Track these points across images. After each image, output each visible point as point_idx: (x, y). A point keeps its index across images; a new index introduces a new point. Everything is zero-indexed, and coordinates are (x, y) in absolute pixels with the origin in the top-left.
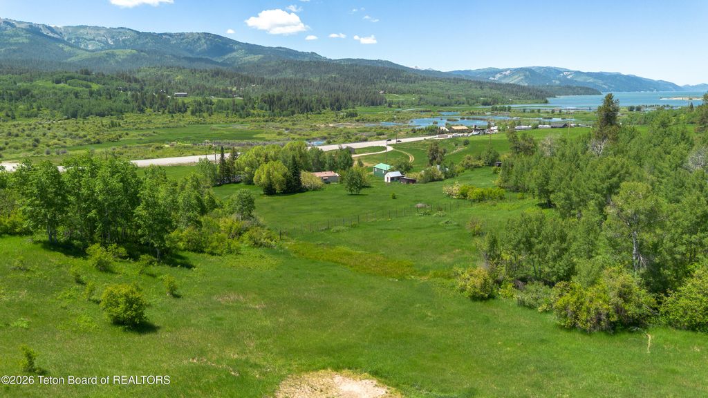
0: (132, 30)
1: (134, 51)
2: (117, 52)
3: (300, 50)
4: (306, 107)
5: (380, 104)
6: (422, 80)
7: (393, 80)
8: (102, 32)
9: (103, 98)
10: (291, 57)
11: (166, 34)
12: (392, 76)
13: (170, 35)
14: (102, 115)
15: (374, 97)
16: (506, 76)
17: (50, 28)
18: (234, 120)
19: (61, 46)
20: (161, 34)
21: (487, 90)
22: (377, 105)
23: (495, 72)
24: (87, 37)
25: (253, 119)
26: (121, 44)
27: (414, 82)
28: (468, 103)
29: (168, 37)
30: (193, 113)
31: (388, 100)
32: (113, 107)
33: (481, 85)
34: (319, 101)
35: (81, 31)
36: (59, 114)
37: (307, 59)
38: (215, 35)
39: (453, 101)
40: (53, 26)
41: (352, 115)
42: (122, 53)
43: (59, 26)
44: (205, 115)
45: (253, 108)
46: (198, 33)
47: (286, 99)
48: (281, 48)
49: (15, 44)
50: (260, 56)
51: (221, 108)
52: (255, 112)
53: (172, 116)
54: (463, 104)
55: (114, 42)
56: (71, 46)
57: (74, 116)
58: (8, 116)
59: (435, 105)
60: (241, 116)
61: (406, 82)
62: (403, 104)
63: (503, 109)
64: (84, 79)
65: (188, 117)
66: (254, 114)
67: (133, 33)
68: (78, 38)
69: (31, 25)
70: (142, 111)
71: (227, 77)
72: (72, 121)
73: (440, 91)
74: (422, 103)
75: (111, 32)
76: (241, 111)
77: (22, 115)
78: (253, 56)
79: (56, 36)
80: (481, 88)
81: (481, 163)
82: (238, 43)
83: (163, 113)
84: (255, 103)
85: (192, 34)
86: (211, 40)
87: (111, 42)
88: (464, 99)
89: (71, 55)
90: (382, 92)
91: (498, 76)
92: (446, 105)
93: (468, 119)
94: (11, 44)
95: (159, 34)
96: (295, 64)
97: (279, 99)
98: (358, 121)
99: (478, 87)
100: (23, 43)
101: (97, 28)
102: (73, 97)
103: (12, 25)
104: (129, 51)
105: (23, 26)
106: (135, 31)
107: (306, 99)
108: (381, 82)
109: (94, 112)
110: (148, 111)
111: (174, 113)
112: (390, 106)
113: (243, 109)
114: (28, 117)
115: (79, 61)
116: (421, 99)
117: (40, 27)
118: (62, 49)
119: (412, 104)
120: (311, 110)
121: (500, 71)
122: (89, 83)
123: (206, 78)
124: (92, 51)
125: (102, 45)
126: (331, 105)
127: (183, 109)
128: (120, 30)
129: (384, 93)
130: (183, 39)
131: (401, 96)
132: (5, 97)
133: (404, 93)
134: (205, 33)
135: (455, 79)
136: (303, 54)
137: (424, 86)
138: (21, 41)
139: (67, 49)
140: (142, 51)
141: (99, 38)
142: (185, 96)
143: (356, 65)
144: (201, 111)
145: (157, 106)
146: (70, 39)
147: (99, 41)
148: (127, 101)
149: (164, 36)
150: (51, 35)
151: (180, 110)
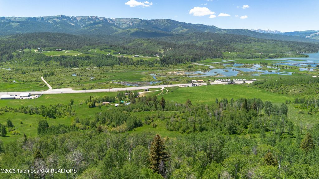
1: (137, 29)
9: (110, 59)
11: (152, 20)
13: (153, 20)
14: (107, 66)
17: (110, 20)
19: (113, 27)
20: (150, 20)
24: (123, 23)
26: (135, 25)
29: (152, 21)
35: (121, 20)
36: (95, 65)
37: (207, 31)
40: (111, 18)
42: (133, 30)
43: (113, 18)
44: (139, 66)
48: (199, 24)
49: (97, 27)
50: (187, 29)
56: (116, 27)
57: (99, 66)
58: (81, 65)
59: (244, 58)
65: (133, 67)
68: (120, 23)
70: (119, 64)
72: (98, 68)
74: (238, 57)
75: (132, 20)
77: (85, 65)
78: (185, 29)
79: (112, 23)
82: (180, 23)
83: (126, 65)
86: (169, 22)
87: (131, 24)
89: (116, 31)
90: (223, 51)
92: (250, 58)
95: (149, 20)
100: (100, 27)
101: (127, 19)
103: (98, 19)
105: (102, 19)
106: (141, 19)
109: (105, 64)
110: (122, 64)
114: (87, 66)
122: (111, 50)
124: (123, 29)
128: (135, 19)
129: (225, 51)
130: (158, 22)
133: (233, 52)
138: (99, 26)
140: (140, 29)
144: (138, 64)
145: (125, 62)
146: (117, 24)
147: (127, 24)
148: (116, 60)
149: (151, 21)
150: (110, 22)
151: (131, 64)
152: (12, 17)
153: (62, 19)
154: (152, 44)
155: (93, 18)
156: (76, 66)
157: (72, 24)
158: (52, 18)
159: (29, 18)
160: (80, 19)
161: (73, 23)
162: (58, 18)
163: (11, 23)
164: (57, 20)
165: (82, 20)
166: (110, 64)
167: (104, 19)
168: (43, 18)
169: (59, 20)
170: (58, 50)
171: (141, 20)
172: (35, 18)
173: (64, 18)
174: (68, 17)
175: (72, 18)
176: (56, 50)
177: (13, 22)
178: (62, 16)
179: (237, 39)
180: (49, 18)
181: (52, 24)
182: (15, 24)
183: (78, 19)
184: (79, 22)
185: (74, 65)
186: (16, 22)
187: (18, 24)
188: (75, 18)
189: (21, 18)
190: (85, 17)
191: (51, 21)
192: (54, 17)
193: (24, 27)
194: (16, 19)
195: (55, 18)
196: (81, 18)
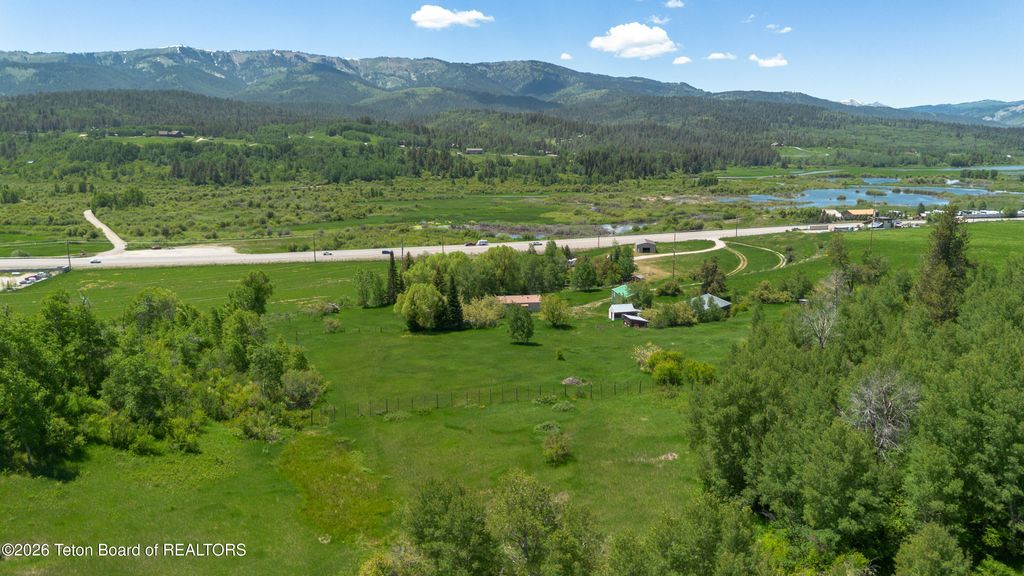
0: (440, 61)
1: (439, 90)
2: (419, 90)
3: (664, 81)
4: (644, 169)
5: (769, 163)
6: (853, 123)
7: (802, 124)
8: (404, 65)
9: (375, 156)
10: (650, 91)
11: (481, 64)
12: (802, 118)
13: (487, 65)
14: (368, 179)
15: (758, 153)
16: (1015, 114)
17: (345, 63)
18: (532, 188)
19: (354, 84)
20: (476, 65)
21: (969, 140)
22: (763, 164)
23: (994, 107)
24: (387, 73)
25: (559, 187)
26: (426, 80)
27: (839, 127)
28: (925, 162)
29: (484, 68)
30: (481, 178)
31: (783, 156)
32: (383, 169)
33: (959, 129)
34: (666, 160)
35: (381, 64)
36: (319, 176)
37: (672, 94)
38: (545, 63)
39: (898, 159)
40: (348, 59)
41: (706, 183)
42: (423, 93)
43: (355, 59)
44: (496, 180)
45: (564, 171)
46: (523, 62)
47: (616, 158)
48: (635, 78)
49: (303, 83)
50: (603, 91)
51: (521, 171)
52: (565, 177)
53: (453, 183)
54: (916, 163)
55: (417, 77)
56: (366, 83)
57: (336, 180)
58: (262, 178)
59: (862, 166)
60: (543, 183)
61: (824, 126)
62: (807, 163)
63: (982, 175)
64: (364, 130)
65: (475, 184)
66: (562, 180)
67: (441, 65)
68: (376, 74)
69: (323, 58)
70: (417, 174)
71: (546, 124)
72: (333, 186)
73: (881, 140)
74: (839, 161)
75: (417, 65)
76: (545, 176)
77: (278, 177)
78: (594, 91)
79: (351, 72)
80: (958, 136)
81: (784, 296)
82: (574, 73)
83: (444, 177)
84: (567, 163)
85: (515, 62)
86: (539, 70)
87: (414, 78)
88: (919, 155)
89: (365, 95)
90: (775, 144)
91: (1001, 113)
92: (883, 165)
93: (907, 191)
94: (299, 84)
95: (473, 65)
96: (650, 102)
97: (606, 157)
98: (713, 192)
99: (953, 134)
100: (312, 82)
101: (399, 60)
102: (340, 154)
103: (304, 60)
104: (432, 89)
105: (315, 60)
106: (445, 62)
107: (647, 156)
108: (781, 127)
109: (359, 175)
110: (426, 174)
111: (457, 177)
112: (784, 166)
113: (548, 172)
114: (285, 180)
115: (373, 104)
116: (839, 155)
117: (335, 60)
118: (356, 87)
119: (824, 163)
120: (652, 173)
121: (1004, 106)
122: (369, 135)
123: (518, 125)
124: (390, 90)
125: (403, 81)
126: (685, 165)
127: (469, 172)
128: (426, 62)
129: (779, 145)
130: (502, 71)
131: (808, 150)
132: (264, 154)
133: (812, 146)
134: (532, 61)
135: (913, 121)
136: (668, 86)
137: (854, 134)
138: (309, 80)
139: (361, 88)
140: (448, 89)
141: (401, 73)
142: (480, 153)
143: (745, 101)
144: (493, 175)
145: (437, 167)
146: (366, 75)
147: (400, 77)
148: (402, 161)
149: (479, 68)
150: (345, 70)
151: (465, 174)
152: (15, 53)
153: (182, 58)
154: (508, 122)
155: (287, 56)
156: (240, 182)
157: (218, 75)
158: (149, 56)
159: (73, 56)
160: (244, 58)
161: (219, 70)
162: (170, 54)
163: (8, 69)
164: (166, 62)
165: (249, 63)
166: (381, 173)
167: (324, 60)
168: (117, 57)
169: (171, 61)
170: (166, 133)
171: (447, 64)
172: (90, 56)
173: (188, 56)
174: (203, 53)
175: (216, 55)
176: (161, 133)
177: (14, 65)
178: (181, 49)
179: (790, 115)
180: (140, 56)
181: (149, 73)
182: (23, 71)
183: (237, 60)
184: (242, 69)
185: (233, 177)
186: (26, 66)
187: (32, 71)
188: (227, 58)
189: (43, 56)
190: (259, 52)
191: (146, 65)
192: (157, 53)
193: (52, 82)
194: (28, 56)
195: (159, 55)
196: (246, 56)
